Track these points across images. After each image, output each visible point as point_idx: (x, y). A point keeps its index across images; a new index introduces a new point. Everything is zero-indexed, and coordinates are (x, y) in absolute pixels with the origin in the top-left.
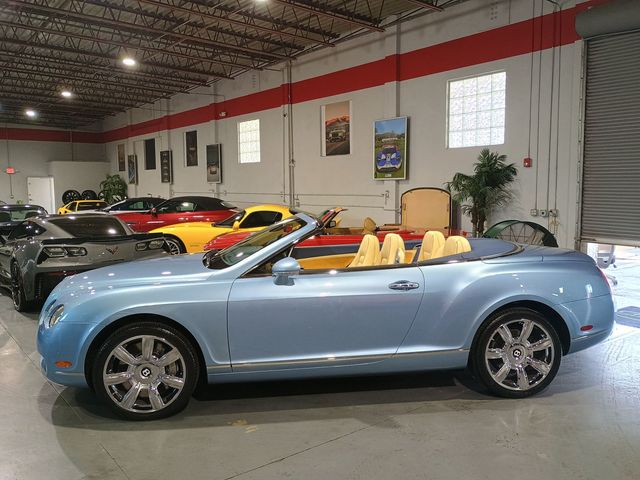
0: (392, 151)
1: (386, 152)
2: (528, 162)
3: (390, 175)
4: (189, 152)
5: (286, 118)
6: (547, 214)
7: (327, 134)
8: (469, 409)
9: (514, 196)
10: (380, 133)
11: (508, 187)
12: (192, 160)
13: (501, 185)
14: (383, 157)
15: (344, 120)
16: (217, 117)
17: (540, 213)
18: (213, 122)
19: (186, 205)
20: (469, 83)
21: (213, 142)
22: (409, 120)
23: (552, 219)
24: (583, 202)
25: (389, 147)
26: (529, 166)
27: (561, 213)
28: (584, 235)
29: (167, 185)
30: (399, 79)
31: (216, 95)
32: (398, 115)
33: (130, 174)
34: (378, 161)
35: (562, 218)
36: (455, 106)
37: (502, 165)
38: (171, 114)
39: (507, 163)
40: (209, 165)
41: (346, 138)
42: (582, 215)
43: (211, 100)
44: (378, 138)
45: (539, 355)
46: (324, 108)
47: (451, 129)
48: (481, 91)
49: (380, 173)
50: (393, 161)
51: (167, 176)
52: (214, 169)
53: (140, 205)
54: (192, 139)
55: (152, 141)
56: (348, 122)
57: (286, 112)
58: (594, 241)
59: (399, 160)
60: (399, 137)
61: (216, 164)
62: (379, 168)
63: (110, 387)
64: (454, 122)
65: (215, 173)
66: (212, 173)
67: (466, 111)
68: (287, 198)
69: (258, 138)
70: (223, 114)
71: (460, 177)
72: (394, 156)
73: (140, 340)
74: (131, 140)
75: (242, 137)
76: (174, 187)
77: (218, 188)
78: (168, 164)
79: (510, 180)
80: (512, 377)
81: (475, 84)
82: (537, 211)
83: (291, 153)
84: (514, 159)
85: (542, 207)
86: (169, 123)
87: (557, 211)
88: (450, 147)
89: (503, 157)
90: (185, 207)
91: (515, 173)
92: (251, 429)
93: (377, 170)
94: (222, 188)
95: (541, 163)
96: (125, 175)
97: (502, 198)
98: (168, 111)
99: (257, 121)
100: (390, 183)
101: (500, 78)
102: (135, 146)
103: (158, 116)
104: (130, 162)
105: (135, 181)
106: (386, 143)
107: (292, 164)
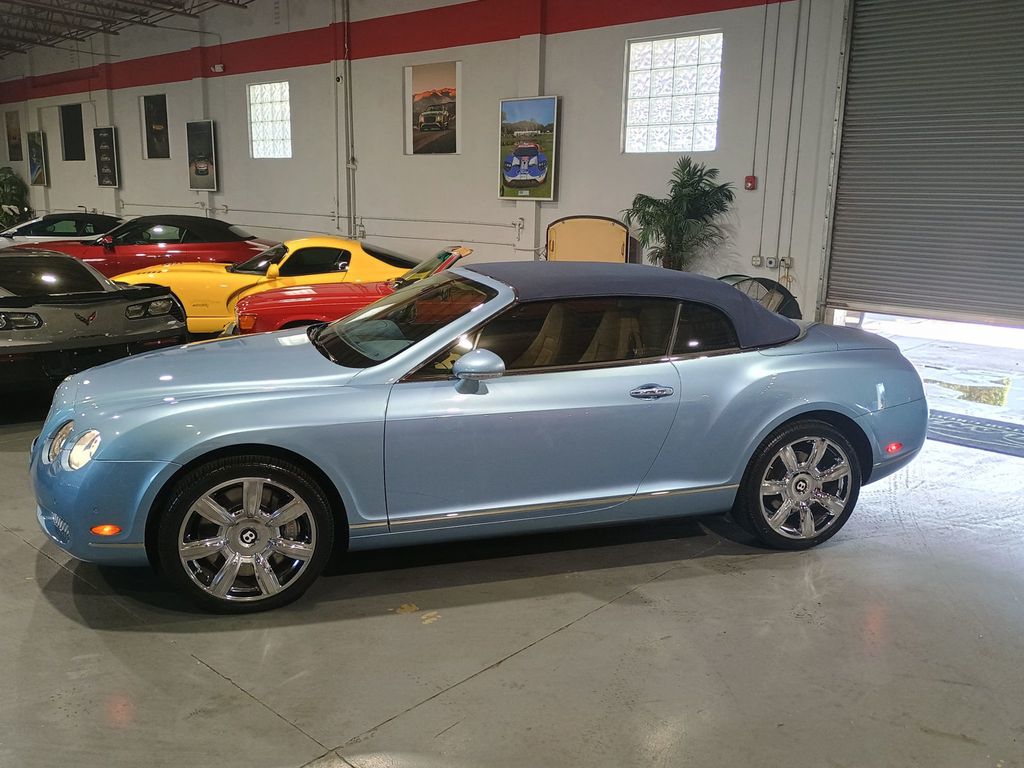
0: (531, 153)
1: (520, 153)
2: (752, 182)
3: (527, 193)
4: (151, 134)
5: (341, 85)
6: (777, 263)
7: (416, 116)
8: (739, 570)
9: (727, 234)
10: (510, 121)
11: (719, 219)
12: (158, 147)
13: (707, 217)
14: (516, 161)
15: (446, 93)
16: (207, 74)
17: (766, 262)
18: (198, 81)
19: (158, 230)
20: (663, 47)
21: (199, 118)
22: (560, 102)
23: (783, 272)
24: (832, 248)
25: (526, 145)
26: (753, 188)
27: (796, 264)
28: (831, 296)
29: (110, 191)
30: (544, 31)
31: (203, 32)
32: (542, 92)
33: (33, 167)
34: (506, 167)
35: (798, 271)
36: (637, 82)
37: (711, 185)
38: (114, 60)
39: (718, 182)
40: (193, 158)
41: (449, 126)
42: (830, 268)
43: (194, 42)
44: (507, 131)
45: (829, 488)
46: (409, 71)
47: (629, 122)
48: (682, 62)
49: (510, 188)
50: (531, 169)
51: (110, 173)
52: (203, 166)
53: (71, 226)
54: (156, 111)
55: (77, 108)
56: (454, 97)
57: (341, 72)
58: (844, 307)
59: (542, 169)
60: (543, 129)
61: (208, 158)
62: (509, 179)
63: (190, 564)
64: (635, 110)
65: (205, 173)
66: (198, 172)
67: (654, 93)
68: (344, 223)
69: (288, 115)
70: (219, 68)
71: (643, 201)
72: (533, 161)
73: (240, 485)
74: (33, 104)
75: (256, 112)
76: (122, 194)
77: (211, 201)
78: (110, 153)
79: (722, 209)
80: (794, 520)
81: (671, 49)
82: (762, 258)
83: (350, 145)
84: (730, 176)
85: (769, 253)
86: (110, 77)
87: (791, 259)
88: (627, 151)
89: (713, 172)
90: (157, 235)
91: (730, 198)
92: (430, 617)
93: (504, 183)
94: (219, 200)
95: (771, 184)
96: (23, 168)
97: (708, 237)
98: (107, 55)
99: (286, 86)
100: (525, 206)
101: (712, 45)
102: (43, 117)
103: (86, 62)
104: (32, 144)
105: (44, 179)
106: (520, 139)
107: (351, 166)
